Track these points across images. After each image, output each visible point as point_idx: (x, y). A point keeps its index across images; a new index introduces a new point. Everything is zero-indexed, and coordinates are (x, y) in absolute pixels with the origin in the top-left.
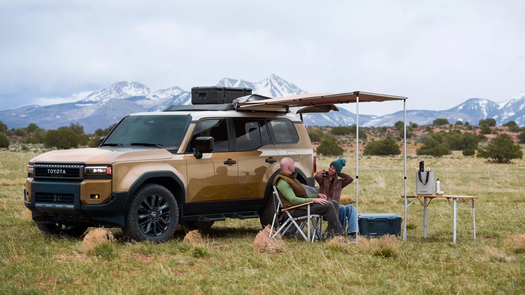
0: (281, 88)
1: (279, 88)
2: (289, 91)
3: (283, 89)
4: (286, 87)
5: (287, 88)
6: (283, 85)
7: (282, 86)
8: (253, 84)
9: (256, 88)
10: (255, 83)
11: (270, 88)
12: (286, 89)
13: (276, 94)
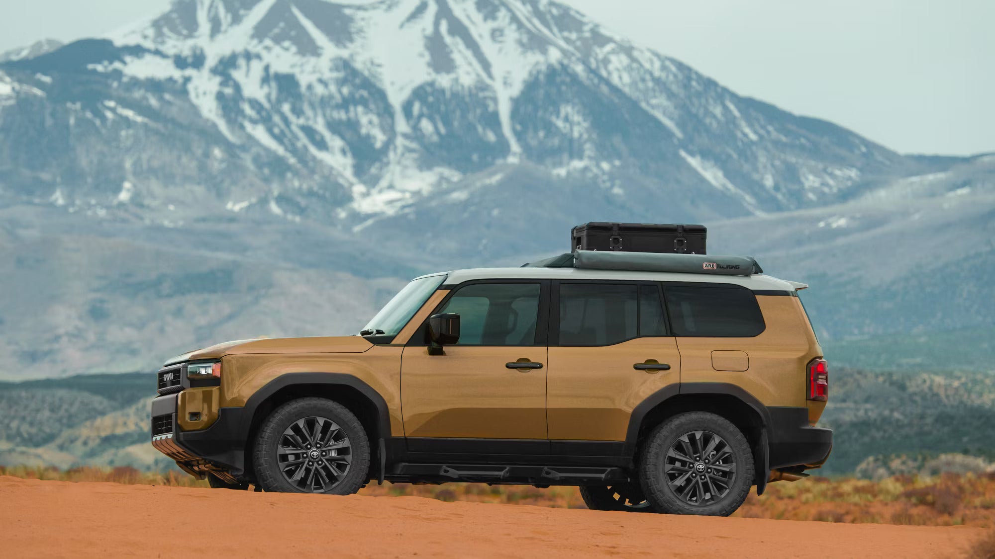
0: (491, 24)
1: (480, 29)
2: (525, 39)
3: (496, 34)
4: (514, 19)
5: (520, 26)
6: (502, 13)
7: (494, 18)
8: (347, 11)
9: (360, 31)
10: (360, 8)
11: (430, 30)
12: (511, 34)
13: (456, 56)
